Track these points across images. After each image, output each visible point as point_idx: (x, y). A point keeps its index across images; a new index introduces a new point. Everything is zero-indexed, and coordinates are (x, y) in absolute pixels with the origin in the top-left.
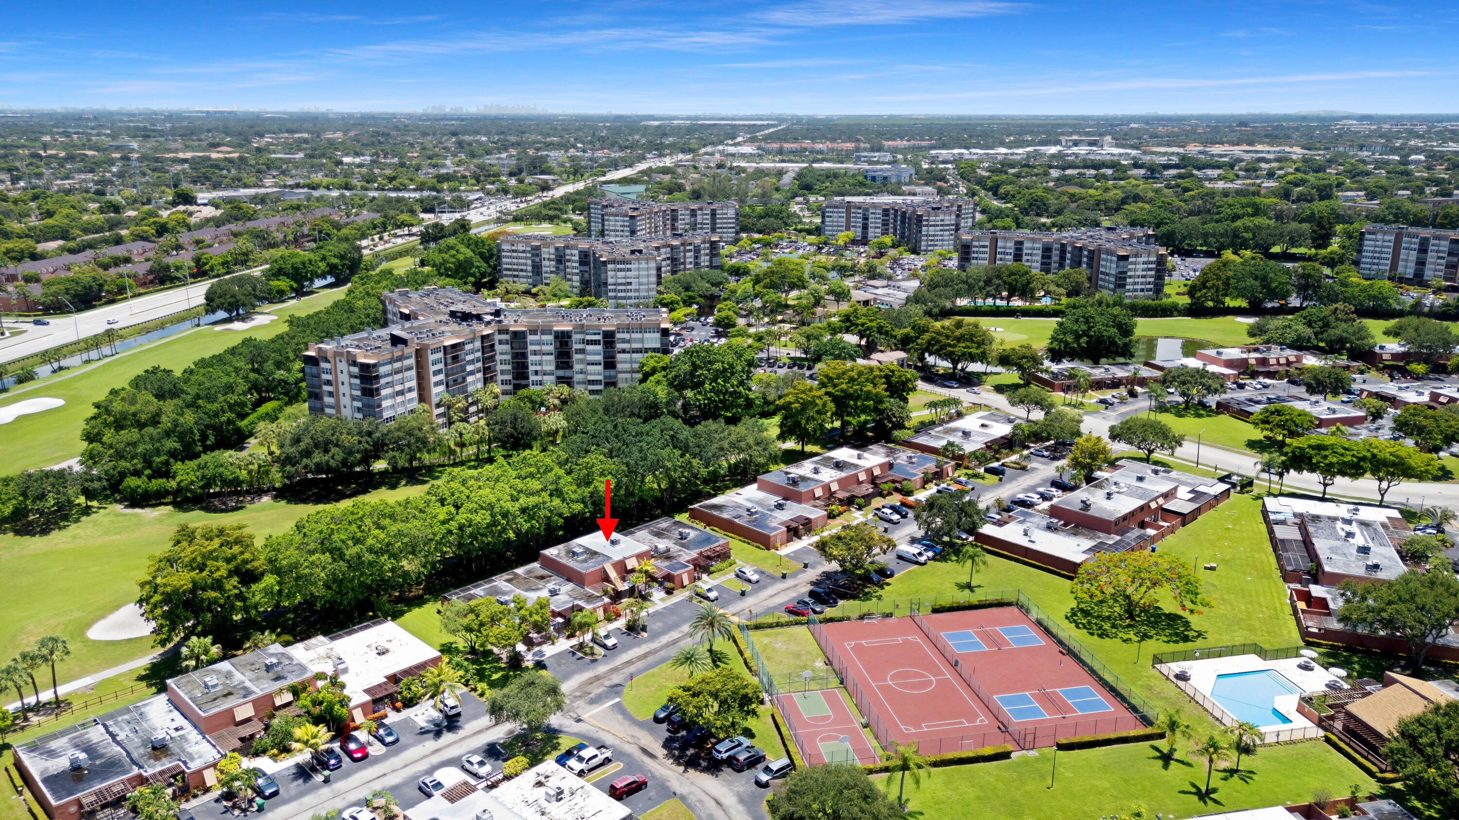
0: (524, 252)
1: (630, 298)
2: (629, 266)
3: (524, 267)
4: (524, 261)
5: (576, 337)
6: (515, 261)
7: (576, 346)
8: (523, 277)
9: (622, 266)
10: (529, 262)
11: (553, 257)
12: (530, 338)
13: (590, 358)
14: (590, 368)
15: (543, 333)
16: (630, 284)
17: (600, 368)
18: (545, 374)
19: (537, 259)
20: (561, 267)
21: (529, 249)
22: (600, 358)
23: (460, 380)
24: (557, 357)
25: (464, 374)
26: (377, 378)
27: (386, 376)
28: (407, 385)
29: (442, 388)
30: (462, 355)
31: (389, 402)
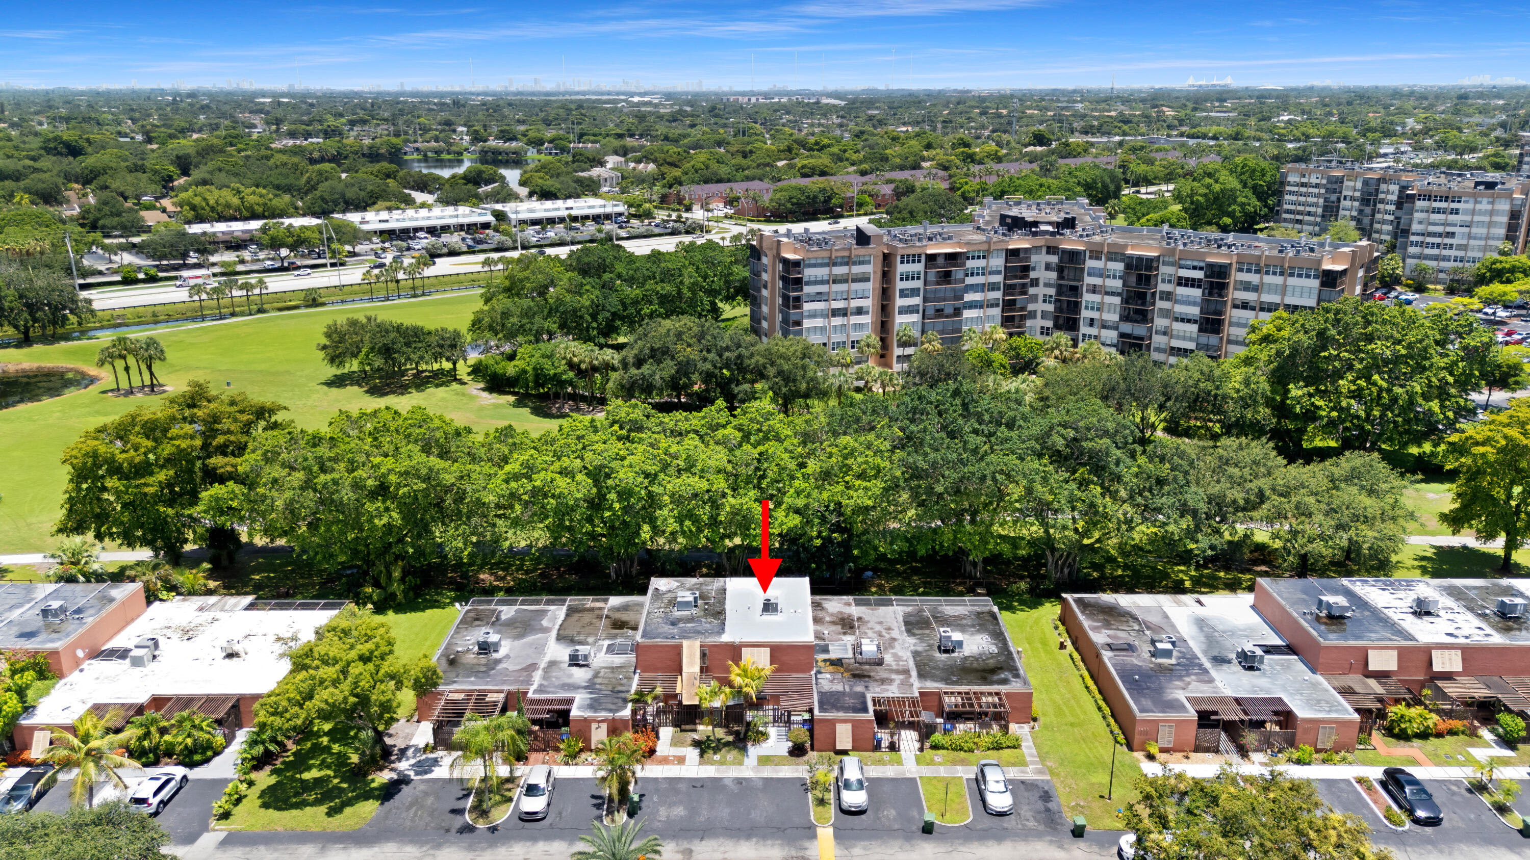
0: (1317, 186)
1: (1446, 259)
2: (1455, 205)
3: (1312, 209)
4: (1314, 200)
5: (1165, 270)
6: (1302, 199)
7: (1162, 287)
8: (1309, 224)
9: (1443, 205)
10: (1321, 201)
11: (1358, 194)
12: (1090, 263)
13: (1179, 309)
14: (1177, 326)
15: (1112, 257)
16: (1452, 235)
17: (1194, 328)
18: (1104, 327)
19: (1333, 198)
20: (1368, 210)
21: (1324, 181)
22: (1195, 311)
23: (949, 310)
24: (1126, 301)
25: (958, 303)
26: (799, 282)
27: (816, 283)
28: (855, 304)
29: (915, 318)
30: (958, 273)
31: (819, 322)
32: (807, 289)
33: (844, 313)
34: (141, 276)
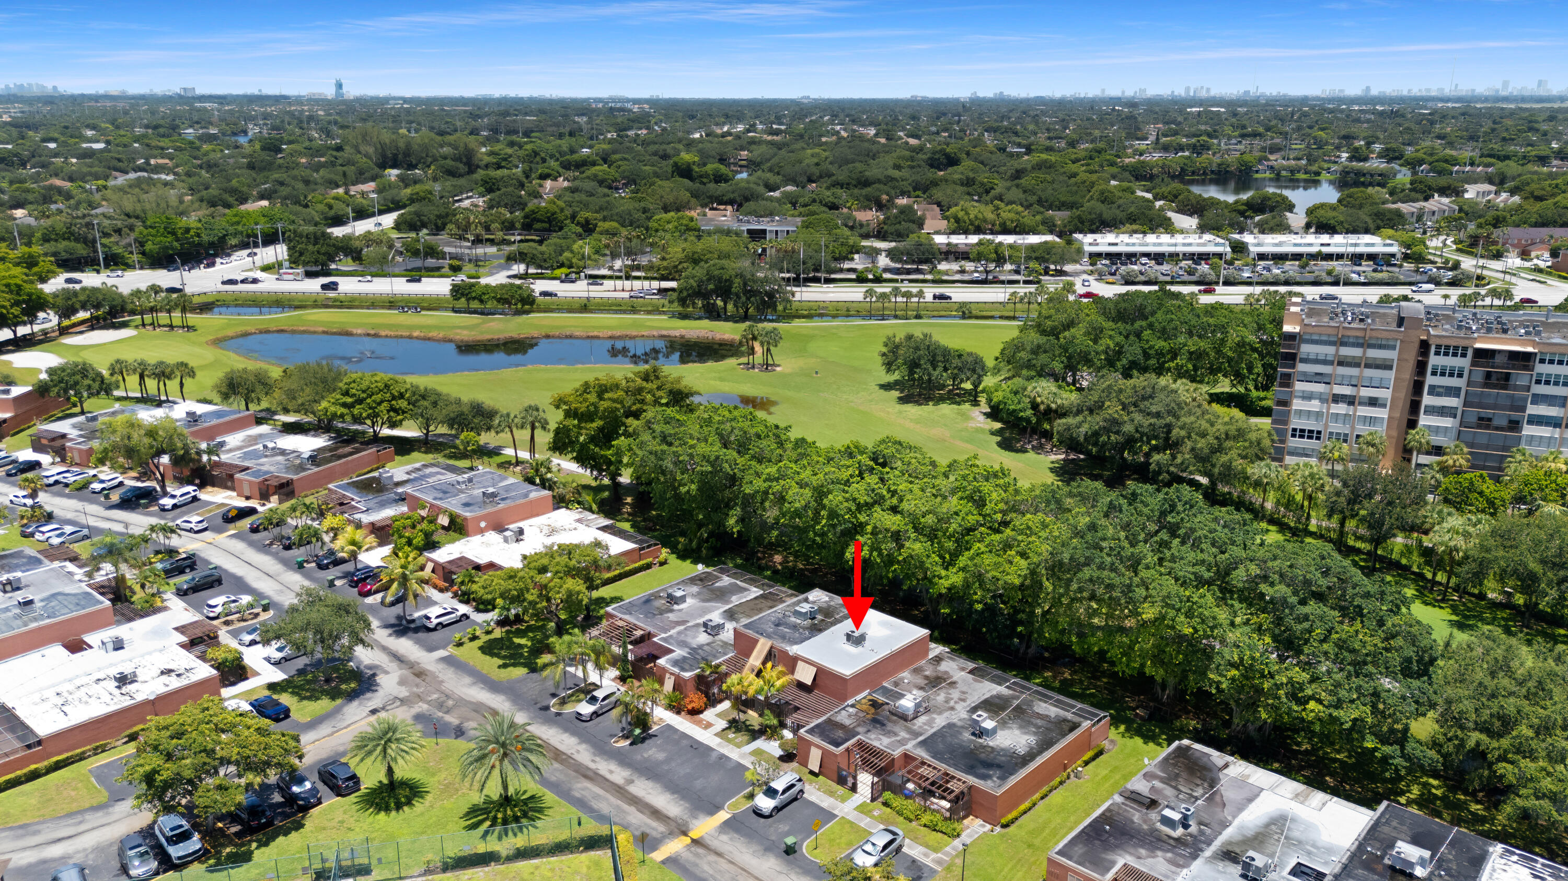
23: (1502, 422)
25: (1515, 415)
26: (1291, 358)
27: (1317, 361)
28: (1365, 392)
29: (1447, 422)
30: (1521, 378)
31: (1314, 405)
32: (1301, 367)
33: (1351, 401)
34: (871, 276)
